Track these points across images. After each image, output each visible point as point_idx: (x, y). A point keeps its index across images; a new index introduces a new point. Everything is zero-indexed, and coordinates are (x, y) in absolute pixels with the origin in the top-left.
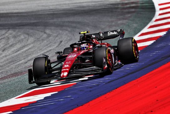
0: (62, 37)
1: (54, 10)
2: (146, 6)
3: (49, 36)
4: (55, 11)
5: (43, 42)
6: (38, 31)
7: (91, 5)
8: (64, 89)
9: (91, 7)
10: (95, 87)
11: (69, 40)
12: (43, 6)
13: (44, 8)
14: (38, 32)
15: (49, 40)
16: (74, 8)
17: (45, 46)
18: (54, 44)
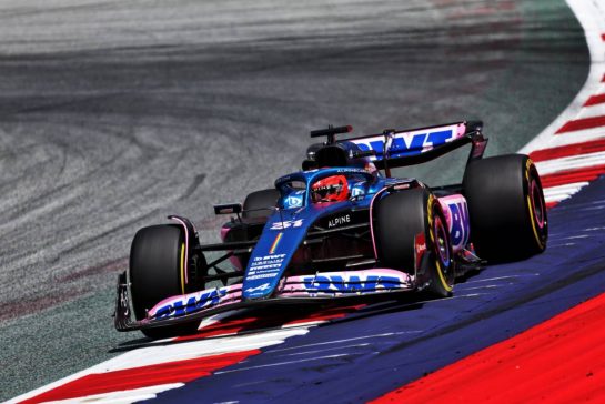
0: (202, 160)
1: (171, 50)
2: (552, 40)
3: (150, 153)
4: (176, 53)
5: (123, 178)
6: (105, 131)
7: (323, 33)
8: (209, 374)
9: (323, 40)
10: (338, 365)
11: (232, 171)
12: (126, 31)
13: (130, 40)
14: (104, 137)
15: (150, 171)
16: (253, 44)
17: (132, 196)
18: (169, 189)
